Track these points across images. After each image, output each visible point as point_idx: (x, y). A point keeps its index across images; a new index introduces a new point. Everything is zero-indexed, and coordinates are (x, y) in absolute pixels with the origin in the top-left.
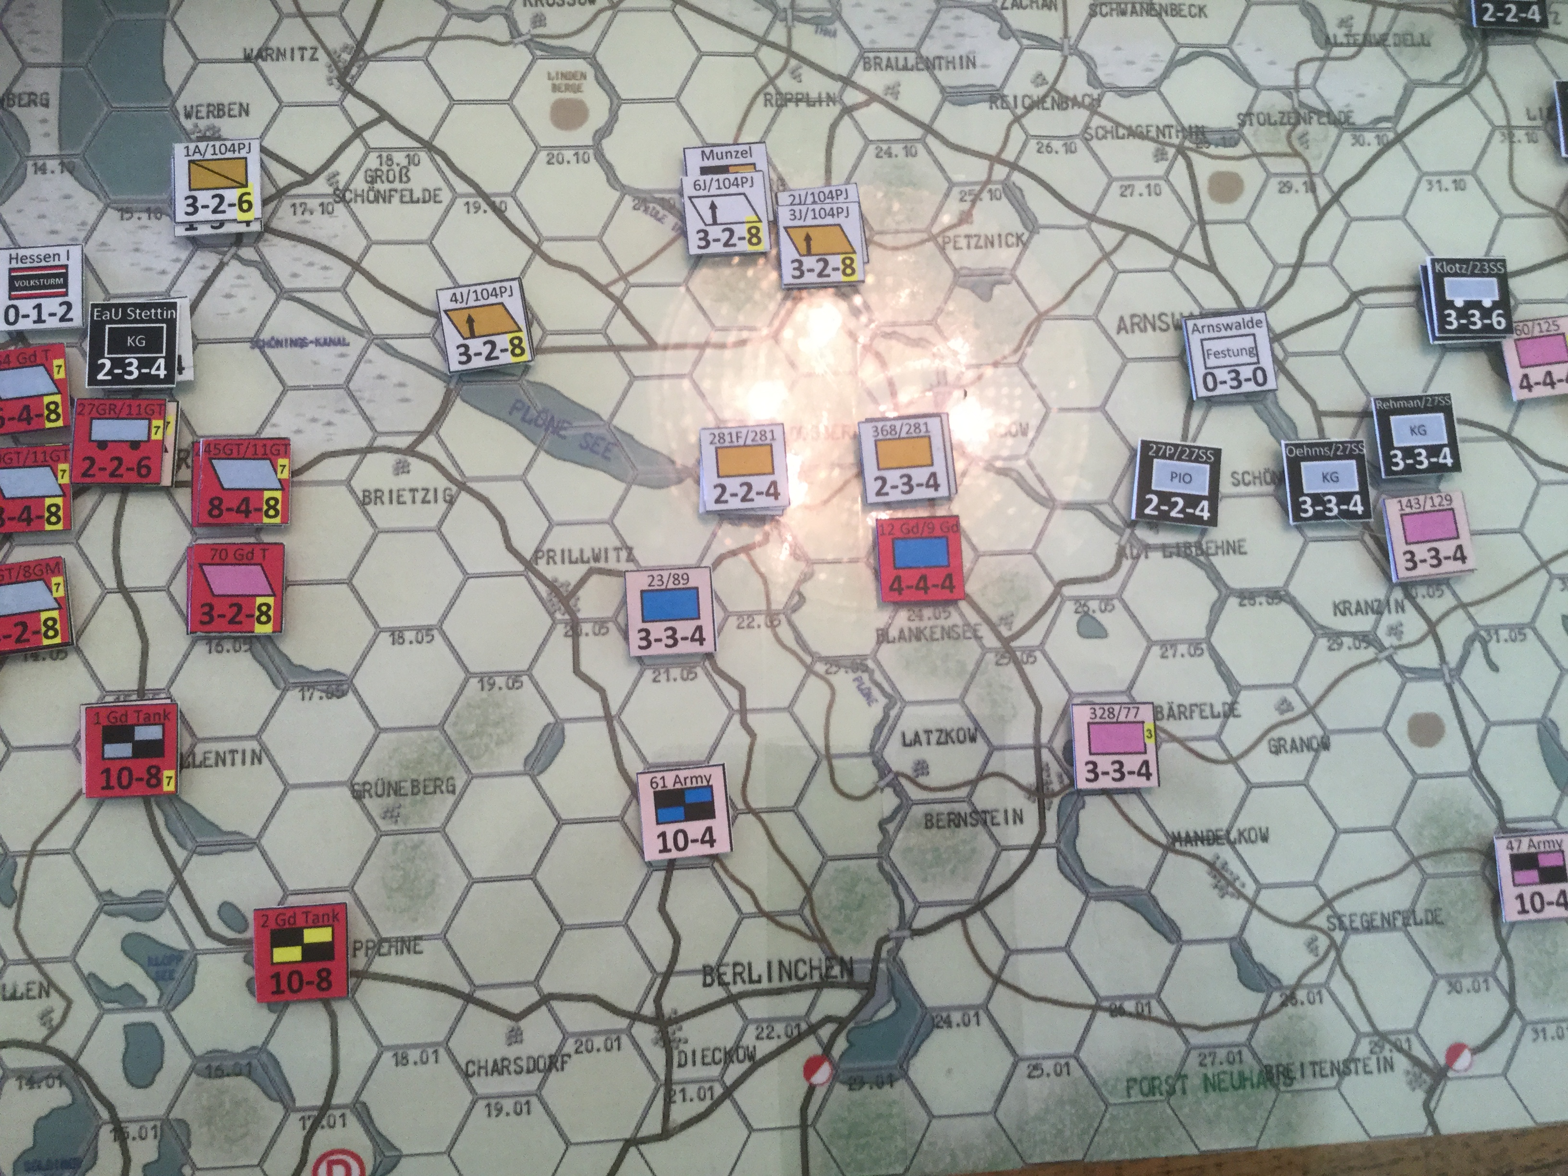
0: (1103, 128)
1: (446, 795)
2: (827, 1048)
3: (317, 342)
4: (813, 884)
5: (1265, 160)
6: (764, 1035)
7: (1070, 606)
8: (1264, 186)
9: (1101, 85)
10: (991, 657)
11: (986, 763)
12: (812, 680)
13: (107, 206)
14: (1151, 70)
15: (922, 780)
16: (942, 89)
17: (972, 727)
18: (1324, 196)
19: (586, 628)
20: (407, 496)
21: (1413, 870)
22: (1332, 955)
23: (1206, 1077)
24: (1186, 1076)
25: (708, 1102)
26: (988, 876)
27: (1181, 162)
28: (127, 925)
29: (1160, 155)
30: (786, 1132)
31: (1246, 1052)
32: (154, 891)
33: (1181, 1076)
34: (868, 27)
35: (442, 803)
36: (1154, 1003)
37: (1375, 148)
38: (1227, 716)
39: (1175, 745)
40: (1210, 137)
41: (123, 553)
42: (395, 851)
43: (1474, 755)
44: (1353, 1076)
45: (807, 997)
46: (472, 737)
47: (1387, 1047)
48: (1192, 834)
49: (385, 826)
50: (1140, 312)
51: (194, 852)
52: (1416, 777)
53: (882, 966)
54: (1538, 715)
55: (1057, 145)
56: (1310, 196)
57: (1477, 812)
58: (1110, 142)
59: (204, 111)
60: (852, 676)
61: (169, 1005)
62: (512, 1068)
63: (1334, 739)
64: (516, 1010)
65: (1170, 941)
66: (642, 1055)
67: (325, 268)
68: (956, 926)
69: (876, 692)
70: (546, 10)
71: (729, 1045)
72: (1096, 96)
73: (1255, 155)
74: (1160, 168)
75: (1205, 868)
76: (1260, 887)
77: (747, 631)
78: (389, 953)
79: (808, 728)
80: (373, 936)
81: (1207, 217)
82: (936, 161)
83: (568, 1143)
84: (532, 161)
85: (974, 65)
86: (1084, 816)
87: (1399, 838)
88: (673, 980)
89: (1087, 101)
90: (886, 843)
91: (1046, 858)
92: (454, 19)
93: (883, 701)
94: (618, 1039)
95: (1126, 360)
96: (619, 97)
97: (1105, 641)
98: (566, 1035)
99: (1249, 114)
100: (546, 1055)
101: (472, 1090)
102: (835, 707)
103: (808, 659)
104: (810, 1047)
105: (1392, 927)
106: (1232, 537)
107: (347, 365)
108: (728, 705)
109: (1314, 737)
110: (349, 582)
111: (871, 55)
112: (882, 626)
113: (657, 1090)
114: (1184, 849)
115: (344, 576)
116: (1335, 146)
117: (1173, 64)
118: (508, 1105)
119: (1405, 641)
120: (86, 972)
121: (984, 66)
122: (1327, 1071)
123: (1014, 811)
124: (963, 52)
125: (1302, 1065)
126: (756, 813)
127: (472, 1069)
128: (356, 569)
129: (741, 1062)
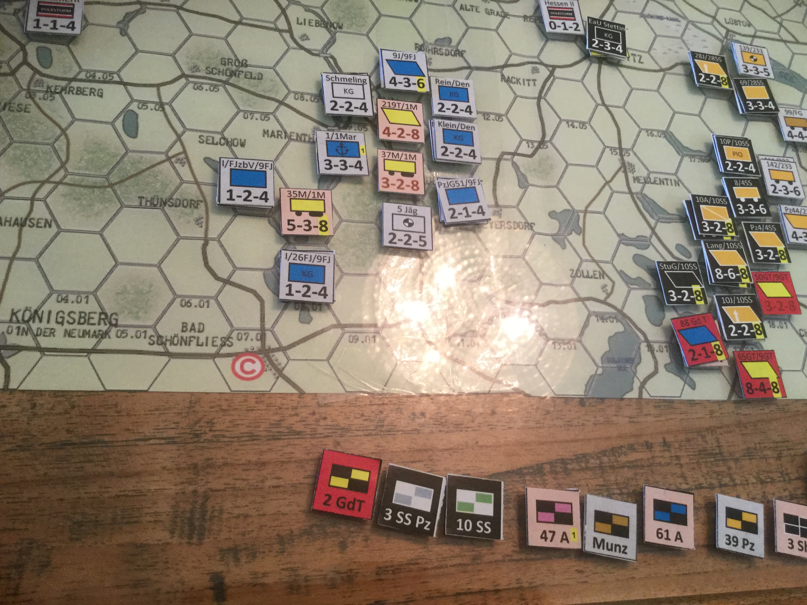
32: (643, 236)
41: (603, 90)
51: (658, 221)
107: (681, 29)
110: (699, 116)
120: (619, 270)
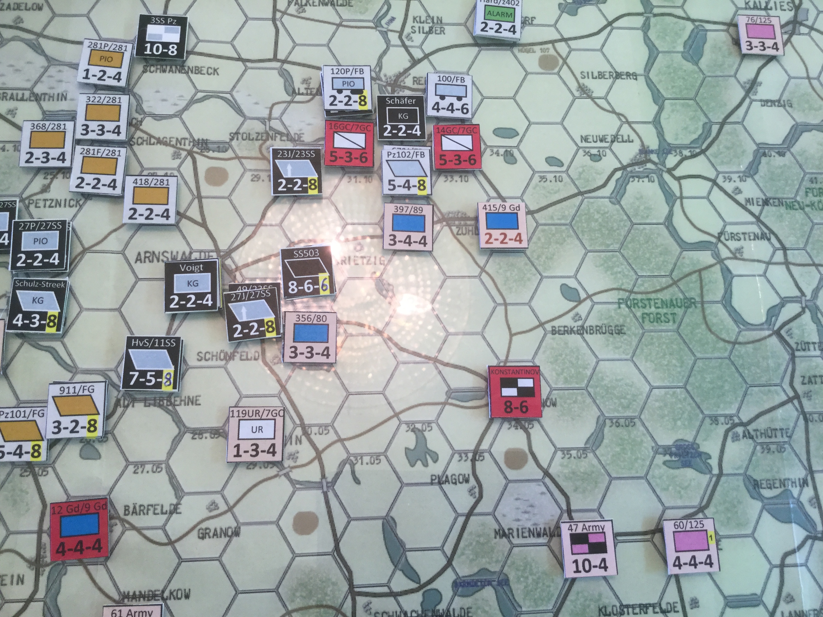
0: (141, 138)
5: (244, 161)
8: (242, 176)
9: (144, 113)
10: (18, 471)
14: (175, 105)
16: (44, 112)
29: (176, 156)
38: (171, 513)
39: (134, 533)
40: (210, 146)
43: (337, 541)
48: (137, 593)
50: (151, 250)
52: (295, 555)
54: (384, 514)
57: (334, 580)
58: (145, 147)
63: (243, 529)
72: (140, 119)
73: (238, 158)
74: (175, 163)
81: (203, 194)
85: (66, 99)
86: (65, 580)
87: (280, 597)
89: (135, 122)
91: (36, 608)
95: (138, 279)
97: (98, 461)
99: (237, 133)
106: (192, 394)
109: (229, 528)
114: (130, 603)
117: (192, 102)
119: (298, 463)
121: (71, 99)
123: (19, 576)
124: (60, 91)
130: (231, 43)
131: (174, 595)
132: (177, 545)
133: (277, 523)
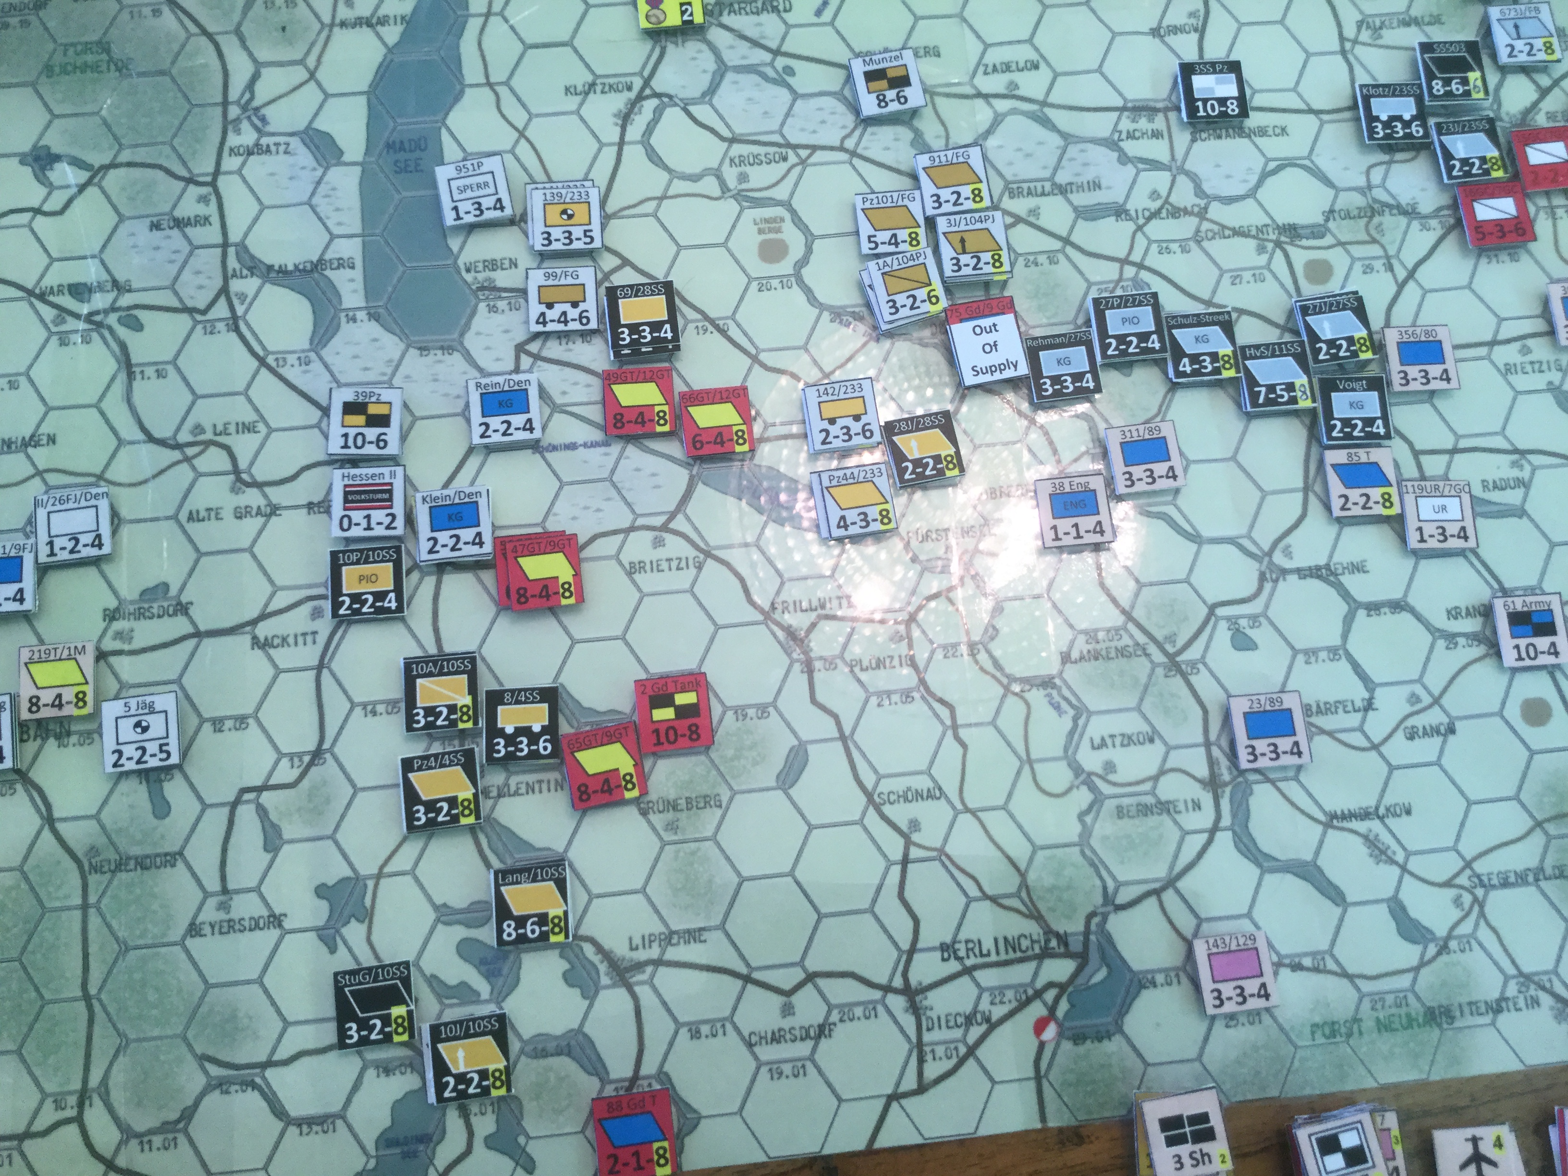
0: (1211, 230)
1: (715, 809)
2: (1052, 1010)
3: (585, 445)
4: (1027, 870)
5: (1349, 247)
6: (997, 1000)
7: (1223, 625)
8: (1350, 268)
9: (1207, 196)
10: (1160, 671)
11: (1165, 760)
12: (1011, 700)
13: (408, 346)
14: (1245, 181)
15: (1112, 777)
16: (1075, 209)
17: (1149, 730)
18: (1401, 274)
19: (818, 665)
20: (664, 565)
21: (1538, 832)
22: (1476, 909)
23: (1378, 1020)
24: (1361, 1020)
25: (954, 1060)
26: (1176, 856)
27: (1278, 253)
28: (460, 932)
29: (1261, 250)
30: (1024, 1083)
31: (1411, 997)
32: (479, 903)
33: (1356, 1020)
34: (1010, 164)
35: (712, 816)
36: (1328, 958)
37: (1439, 232)
38: (1366, 710)
39: (1325, 738)
40: (1301, 231)
41: (442, 625)
42: (676, 858)
44: (1505, 1013)
45: (1032, 965)
46: (732, 760)
47: (1532, 987)
48: (1347, 812)
49: (668, 837)
52: (1532, 753)
53: (1093, 938)
55: (1174, 247)
56: (1389, 274)
58: (1218, 241)
59: (480, 267)
60: (1042, 692)
61: (499, 996)
62: (788, 1036)
63: (1458, 725)
64: (787, 987)
65: (1337, 905)
66: (896, 1022)
67: (588, 386)
68: (1152, 901)
69: (1064, 705)
70: (748, 169)
71: (968, 1009)
72: (1203, 206)
73: (1340, 244)
74: (1263, 259)
75: (1359, 840)
76: (1408, 854)
77: (952, 659)
78: (678, 943)
79: (1010, 739)
80: (663, 929)
81: (1305, 295)
82: (1076, 267)
83: (840, 1100)
84: (746, 289)
85: (1100, 187)
86: (1253, 802)
87: (1523, 806)
88: (917, 957)
89: (1196, 210)
90: (1086, 833)
91: (1224, 839)
92: (675, 181)
93: (1071, 712)
94: (874, 1009)
95: (1250, 418)
96: (812, 234)
97: (1256, 652)
98: (830, 1008)
99: (1332, 211)
100: (816, 1024)
101: (756, 1058)
102: (1031, 719)
103: (1005, 681)
104: (1037, 1010)
105: (1526, 883)
106: (1356, 560)
107: (610, 462)
108: (942, 722)
109: (1442, 724)
110: (623, 638)
111: (1015, 186)
112: (1065, 649)
113: (910, 1052)
114: (1340, 825)
115: (619, 632)
116: (1406, 233)
117: (1265, 175)
118: (787, 1068)
120: (428, 973)
121: (1109, 188)
122: (1483, 1009)
123: (1193, 800)
124: (1090, 178)
125: (1460, 1006)
126: (973, 813)
127: (754, 1039)
128: (627, 628)
129: (980, 1024)
130: (1295, 89)
131: (1391, 812)
132: (1383, 749)
133: (1500, 714)
